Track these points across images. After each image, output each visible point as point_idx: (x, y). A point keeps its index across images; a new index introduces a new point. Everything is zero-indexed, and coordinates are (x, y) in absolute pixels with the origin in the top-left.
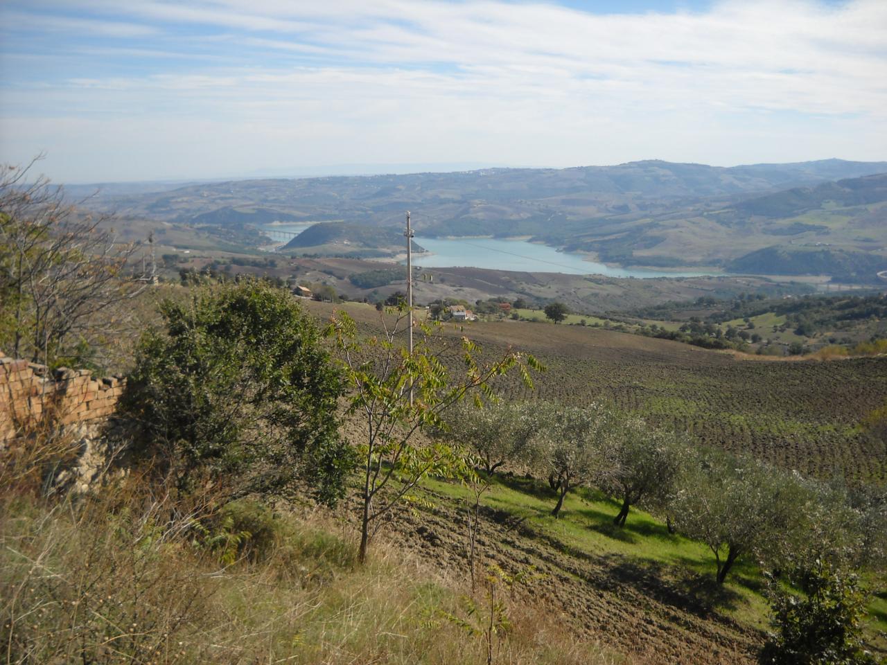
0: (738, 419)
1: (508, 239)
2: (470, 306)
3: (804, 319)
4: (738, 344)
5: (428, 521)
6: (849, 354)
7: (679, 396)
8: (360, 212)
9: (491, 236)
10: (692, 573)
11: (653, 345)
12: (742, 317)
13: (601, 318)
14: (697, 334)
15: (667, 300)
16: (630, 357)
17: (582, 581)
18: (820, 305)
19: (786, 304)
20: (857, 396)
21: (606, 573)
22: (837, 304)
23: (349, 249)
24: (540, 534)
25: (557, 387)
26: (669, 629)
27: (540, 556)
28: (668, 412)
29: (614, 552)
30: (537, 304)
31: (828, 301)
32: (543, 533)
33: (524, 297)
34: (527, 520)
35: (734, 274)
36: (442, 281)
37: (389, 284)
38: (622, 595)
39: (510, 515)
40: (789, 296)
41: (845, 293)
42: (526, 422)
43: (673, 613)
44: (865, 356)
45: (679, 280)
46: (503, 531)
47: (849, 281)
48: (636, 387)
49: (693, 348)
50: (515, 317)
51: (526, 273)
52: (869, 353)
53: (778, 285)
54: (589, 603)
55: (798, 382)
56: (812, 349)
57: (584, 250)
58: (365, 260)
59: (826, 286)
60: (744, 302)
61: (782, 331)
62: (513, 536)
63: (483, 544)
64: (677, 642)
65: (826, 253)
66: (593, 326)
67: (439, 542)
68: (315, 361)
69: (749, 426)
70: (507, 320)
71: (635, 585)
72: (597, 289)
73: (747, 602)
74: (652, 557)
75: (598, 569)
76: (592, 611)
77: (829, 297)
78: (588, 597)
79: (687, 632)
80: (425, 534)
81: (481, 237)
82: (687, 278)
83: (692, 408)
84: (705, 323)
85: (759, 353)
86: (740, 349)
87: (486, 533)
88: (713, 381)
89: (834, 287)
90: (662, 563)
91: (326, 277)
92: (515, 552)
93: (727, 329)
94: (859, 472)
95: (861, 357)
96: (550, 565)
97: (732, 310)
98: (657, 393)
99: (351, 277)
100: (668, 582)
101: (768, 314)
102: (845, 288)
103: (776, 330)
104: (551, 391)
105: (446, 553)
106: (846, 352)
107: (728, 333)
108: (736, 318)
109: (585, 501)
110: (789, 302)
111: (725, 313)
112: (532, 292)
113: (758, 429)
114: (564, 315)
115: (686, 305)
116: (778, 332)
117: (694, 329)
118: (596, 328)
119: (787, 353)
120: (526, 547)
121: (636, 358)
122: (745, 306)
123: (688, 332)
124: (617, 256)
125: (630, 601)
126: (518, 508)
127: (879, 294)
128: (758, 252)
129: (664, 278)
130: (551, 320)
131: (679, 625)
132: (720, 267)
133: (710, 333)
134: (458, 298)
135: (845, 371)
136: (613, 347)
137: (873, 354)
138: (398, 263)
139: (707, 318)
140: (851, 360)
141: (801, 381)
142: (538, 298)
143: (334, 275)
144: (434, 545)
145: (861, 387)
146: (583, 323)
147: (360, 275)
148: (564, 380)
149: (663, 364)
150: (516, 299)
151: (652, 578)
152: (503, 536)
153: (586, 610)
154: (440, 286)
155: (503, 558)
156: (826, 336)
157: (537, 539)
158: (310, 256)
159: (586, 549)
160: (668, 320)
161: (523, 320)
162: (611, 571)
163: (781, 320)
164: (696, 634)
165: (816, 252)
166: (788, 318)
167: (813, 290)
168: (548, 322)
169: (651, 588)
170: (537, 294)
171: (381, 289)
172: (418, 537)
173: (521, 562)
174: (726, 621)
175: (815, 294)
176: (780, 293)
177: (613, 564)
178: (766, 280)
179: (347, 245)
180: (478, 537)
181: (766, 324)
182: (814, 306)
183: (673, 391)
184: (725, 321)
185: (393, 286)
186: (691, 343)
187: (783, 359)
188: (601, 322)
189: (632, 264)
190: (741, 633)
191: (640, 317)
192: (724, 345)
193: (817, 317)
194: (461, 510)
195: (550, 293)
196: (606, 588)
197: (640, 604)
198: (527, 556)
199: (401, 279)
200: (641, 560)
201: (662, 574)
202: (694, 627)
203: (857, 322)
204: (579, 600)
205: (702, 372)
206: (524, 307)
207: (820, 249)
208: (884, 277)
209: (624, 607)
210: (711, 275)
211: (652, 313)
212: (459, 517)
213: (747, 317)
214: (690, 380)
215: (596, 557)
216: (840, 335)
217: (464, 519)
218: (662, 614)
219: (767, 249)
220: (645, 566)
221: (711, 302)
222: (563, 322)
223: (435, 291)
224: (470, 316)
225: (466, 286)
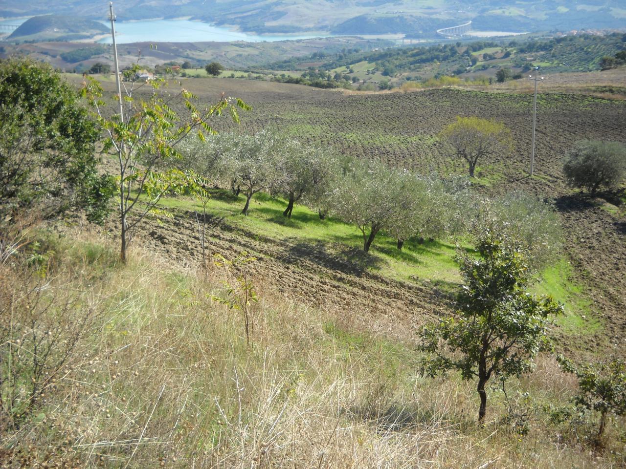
0: (352, 136)
1: (174, 19)
2: (151, 69)
3: (388, 65)
4: (343, 84)
5: (156, 227)
6: (423, 87)
7: (309, 123)
8: (65, 7)
9: (162, 18)
10: (347, 246)
11: (284, 88)
12: (344, 65)
13: (246, 71)
14: (314, 79)
15: (291, 56)
16: (269, 98)
17: (272, 258)
18: (398, 54)
19: (375, 54)
20: (432, 115)
21: (288, 251)
22: (410, 53)
23: (59, 35)
24: (236, 228)
25: (221, 123)
26: (339, 287)
27: (240, 243)
28: (301, 135)
29: (289, 236)
30: (198, 65)
31: (404, 52)
32: (238, 227)
33: (189, 60)
34: (225, 218)
35: (337, 35)
36: (129, 53)
37: (90, 58)
38: (302, 266)
39: (213, 216)
40: (377, 49)
41: (415, 45)
42: (214, 149)
43: (339, 276)
44: (434, 88)
45: (298, 41)
46: (210, 228)
47: (418, 37)
48: (277, 119)
49: (313, 88)
50: (184, 75)
51: (189, 43)
52: (437, 86)
53: (368, 42)
54: (280, 274)
55: (389, 108)
56: (394, 85)
57: (230, 24)
58: (71, 42)
59: (402, 41)
60: (345, 55)
61: (373, 73)
62: (217, 231)
63: (198, 239)
64: (346, 296)
65: (401, 18)
66: (240, 78)
67: (167, 241)
68: (76, 116)
69: (360, 141)
70: (179, 77)
71: (309, 258)
72: (240, 51)
73: (386, 263)
74: (316, 237)
75: (281, 249)
76: (284, 279)
77: (404, 48)
78: (278, 270)
79: (351, 288)
80: (156, 236)
81: (154, 19)
82: (304, 40)
83: (318, 131)
84: (319, 71)
85: (359, 89)
86: (345, 87)
87: (198, 231)
88: (330, 111)
89: (408, 42)
90: (325, 241)
91: (44, 57)
92: (221, 243)
93: (335, 74)
94: (439, 168)
95: (431, 89)
96: (248, 249)
97: (337, 60)
98: (292, 122)
99: (62, 55)
100: (331, 254)
101: (363, 62)
102: (415, 41)
103: (369, 73)
104: (217, 126)
105: (174, 249)
106: (420, 86)
107: (335, 77)
108: (340, 66)
109: (258, 202)
110: (377, 53)
111: (333, 63)
112: (194, 57)
113: (366, 142)
114: (220, 71)
115: (305, 59)
116: (370, 75)
117: (311, 76)
118: (242, 79)
119: (378, 89)
120: (228, 238)
121: (274, 98)
122: (346, 57)
123: (308, 78)
124: (253, 27)
125: (308, 270)
126: (217, 211)
127: (439, 45)
128: (354, 19)
129: (288, 40)
130: (211, 76)
131: (344, 283)
132: (327, 31)
133: (323, 78)
134: (141, 65)
135: (421, 99)
136: (257, 91)
137: (439, 86)
138: (95, 42)
139: (320, 67)
140: (425, 91)
141: (392, 108)
142: (199, 61)
143: (49, 55)
144: (163, 243)
145: (433, 109)
146: (232, 76)
147: (68, 53)
148: (225, 117)
149: (294, 101)
150: (183, 62)
151: (320, 252)
152: (211, 232)
153: (279, 279)
154: (127, 56)
155: (214, 247)
156: (404, 76)
157: (235, 232)
158: (30, 42)
159: (271, 235)
160: (292, 70)
161: (190, 77)
162: (291, 250)
163: (373, 66)
164: (357, 289)
165: (394, 17)
166: (377, 64)
167: (393, 44)
168: (208, 77)
169: (320, 259)
170: (198, 58)
171: (85, 63)
172: (150, 239)
173: (227, 249)
174: (375, 278)
175: (395, 46)
176: (370, 47)
177: (291, 245)
178: (360, 38)
179: (57, 32)
180: (193, 234)
181: (361, 69)
182: (394, 55)
183: (303, 120)
184: (333, 68)
185: (93, 60)
186: (311, 85)
187: (377, 93)
188: (246, 74)
189: (265, 32)
190: (387, 285)
191: (272, 69)
192: (334, 85)
193: (397, 63)
194: (177, 216)
195: (207, 56)
196: (289, 262)
197: (315, 271)
198: (231, 244)
199: (99, 54)
200: (310, 240)
201: (326, 248)
202: (355, 283)
203: (425, 65)
204: (273, 273)
205: (322, 105)
206: (189, 68)
207: (397, 15)
208: (442, 33)
209: (305, 274)
210: (321, 37)
211: (281, 66)
212: (177, 222)
213: (348, 65)
214: (314, 111)
215: (278, 241)
216: (413, 74)
217: (181, 223)
218: (332, 277)
219: (359, 16)
220: (314, 244)
221: (322, 56)
222: (220, 76)
223: (125, 61)
224: (151, 77)
225: (146, 55)
